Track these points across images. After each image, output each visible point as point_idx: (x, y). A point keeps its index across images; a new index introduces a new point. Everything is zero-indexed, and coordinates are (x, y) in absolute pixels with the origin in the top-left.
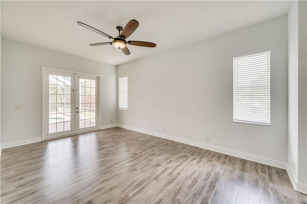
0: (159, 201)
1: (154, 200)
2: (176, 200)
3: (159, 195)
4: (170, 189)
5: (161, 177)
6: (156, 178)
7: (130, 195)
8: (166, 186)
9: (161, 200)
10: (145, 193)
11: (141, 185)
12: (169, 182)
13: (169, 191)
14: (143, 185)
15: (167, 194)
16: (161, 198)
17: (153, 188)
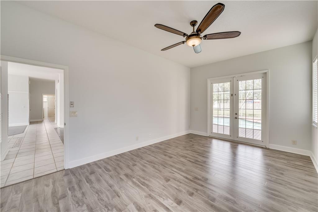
0: (119, 195)
1: (122, 192)
2: (113, 208)
3: (125, 196)
4: (128, 206)
5: (151, 201)
6: (150, 196)
7: (134, 179)
8: (135, 203)
9: (119, 197)
10: (132, 187)
11: (143, 185)
12: (140, 207)
13: (127, 205)
14: (142, 186)
15: (124, 202)
16: (120, 197)
17: (136, 192)
